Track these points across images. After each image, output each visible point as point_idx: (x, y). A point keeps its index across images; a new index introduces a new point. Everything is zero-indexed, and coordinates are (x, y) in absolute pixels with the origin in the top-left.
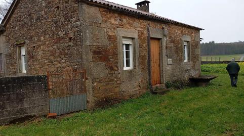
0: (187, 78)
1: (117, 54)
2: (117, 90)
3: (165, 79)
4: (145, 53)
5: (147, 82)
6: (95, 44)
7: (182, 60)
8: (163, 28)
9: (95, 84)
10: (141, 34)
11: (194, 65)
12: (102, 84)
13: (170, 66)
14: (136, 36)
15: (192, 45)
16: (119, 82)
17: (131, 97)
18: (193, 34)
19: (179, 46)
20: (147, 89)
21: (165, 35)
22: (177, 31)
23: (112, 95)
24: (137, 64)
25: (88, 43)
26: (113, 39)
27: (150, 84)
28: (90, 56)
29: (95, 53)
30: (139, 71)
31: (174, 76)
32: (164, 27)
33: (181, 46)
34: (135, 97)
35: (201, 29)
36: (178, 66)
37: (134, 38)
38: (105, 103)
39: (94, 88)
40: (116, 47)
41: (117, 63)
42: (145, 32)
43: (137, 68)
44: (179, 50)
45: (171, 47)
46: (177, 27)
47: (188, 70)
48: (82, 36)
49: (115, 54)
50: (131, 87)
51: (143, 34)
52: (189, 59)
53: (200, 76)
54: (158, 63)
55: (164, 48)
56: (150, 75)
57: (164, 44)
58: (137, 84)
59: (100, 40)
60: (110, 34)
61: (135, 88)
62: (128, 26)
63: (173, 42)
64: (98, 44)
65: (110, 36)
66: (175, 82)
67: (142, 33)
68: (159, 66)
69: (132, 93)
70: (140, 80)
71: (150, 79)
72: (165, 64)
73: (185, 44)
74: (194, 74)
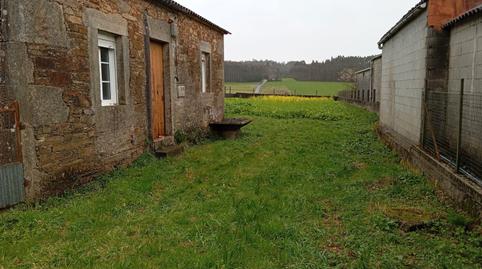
0: (205, 124)
1: (87, 70)
2: (89, 151)
3: (175, 126)
4: (140, 71)
5: (145, 133)
6: (38, 40)
7: (198, 89)
8: (170, 22)
9: (42, 140)
10: (133, 29)
11: (216, 100)
12: (58, 138)
13: (181, 100)
14: (123, 32)
15: (213, 61)
16: (92, 134)
17: (117, 165)
18: (215, 41)
19: (195, 61)
20: (146, 146)
21: (173, 37)
22: (192, 30)
23: (79, 164)
24: (127, 95)
25: (23, 37)
26: (78, 33)
27: (150, 137)
28: (29, 70)
29: (40, 63)
30: (130, 110)
31: (188, 120)
32: (172, 19)
33: (198, 61)
34: (124, 166)
35: (226, 32)
36: (194, 101)
37: (121, 36)
38: (66, 183)
39: (38, 149)
40: (84, 54)
41: (87, 89)
42: (141, 25)
43: (127, 103)
44: (194, 70)
45: (183, 62)
46: (191, 22)
47: (208, 108)
48: (7, 17)
49: (84, 69)
50: (115, 144)
51: (136, 28)
52: (208, 88)
53: (223, 120)
54: (161, 94)
55: (172, 62)
56: (149, 118)
57: (172, 55)
58: (127, 137)
59: (49, 33)
60: (72, 19)
61: (123, 145)
62: (109, 8)
63: (185, 51)
64: (46, 42)
65: (71, 25)
66: (189, 131)
67: (134, 27)
68: (163, 99)
69: (119, 158)
70: (133, 129)
71: (149, 127)
72: (174, 95)
73: (203, 57)
74: (215, 116)
